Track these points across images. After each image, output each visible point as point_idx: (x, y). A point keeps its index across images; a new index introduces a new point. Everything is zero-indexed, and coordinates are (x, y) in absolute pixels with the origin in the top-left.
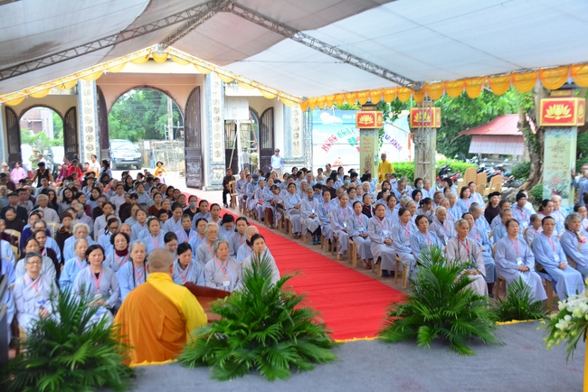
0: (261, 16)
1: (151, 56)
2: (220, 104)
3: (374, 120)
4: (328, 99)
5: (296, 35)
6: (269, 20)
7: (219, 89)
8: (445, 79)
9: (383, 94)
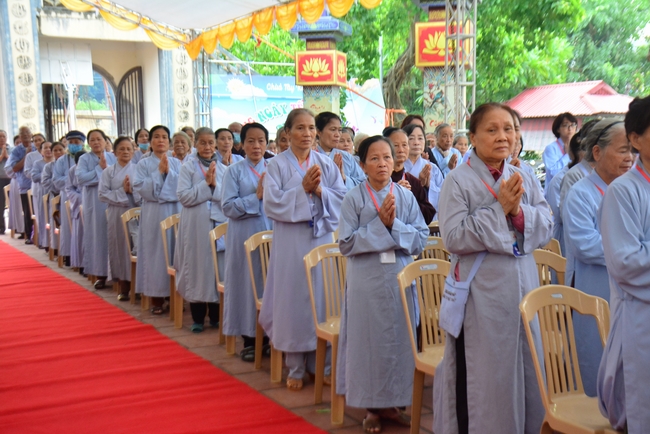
2: (32, 51)
3: (330, 68)
4: (240, 26)
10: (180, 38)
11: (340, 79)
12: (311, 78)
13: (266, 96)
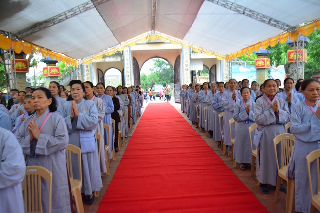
1: (149, 37)
2: (188, 63)
3: (265, 63)
4: (239, 53)
7: (188, 55)
10: (224, 57)
11: (267, 66)
12: (259, 66)
13: (250, 71)
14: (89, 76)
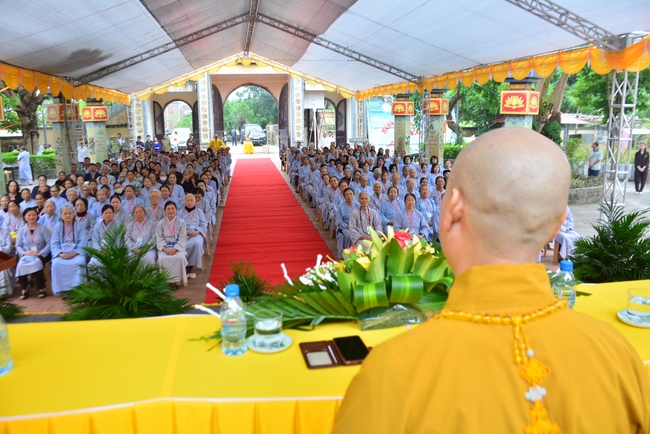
0: (285, 24)
1: (240, 61)
3: (405, 108)
5: (315, 40)
6: (292, 27)
7: (300, 85)
8: (436, 74)
9: (400, 87)
10: (353, 93)
11: (409, 113)
12: (397, 112)
14: (141, 115)
